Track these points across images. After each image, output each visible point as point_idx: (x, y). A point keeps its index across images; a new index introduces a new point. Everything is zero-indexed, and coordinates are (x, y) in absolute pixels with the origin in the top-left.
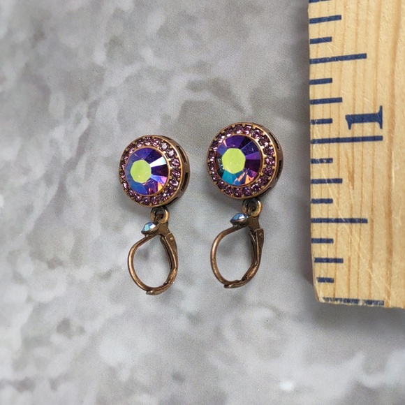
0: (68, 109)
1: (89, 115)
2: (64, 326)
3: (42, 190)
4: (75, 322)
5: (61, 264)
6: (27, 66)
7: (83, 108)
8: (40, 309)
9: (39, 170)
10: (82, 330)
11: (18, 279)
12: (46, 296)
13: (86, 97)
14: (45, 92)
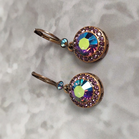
0: (46, 22)
1: (56, 25)
2: (44, 125)
3: (34, 61)
4: (49, 123)
5: (43, 95)
6: (28, 3)
7: (53, 21)
8: (33, 116)
9: (33, 52)
10: (52, 127)
11: (24, 102)
12: (36, 110)
13: (54, 16)
14: (36, 15)
